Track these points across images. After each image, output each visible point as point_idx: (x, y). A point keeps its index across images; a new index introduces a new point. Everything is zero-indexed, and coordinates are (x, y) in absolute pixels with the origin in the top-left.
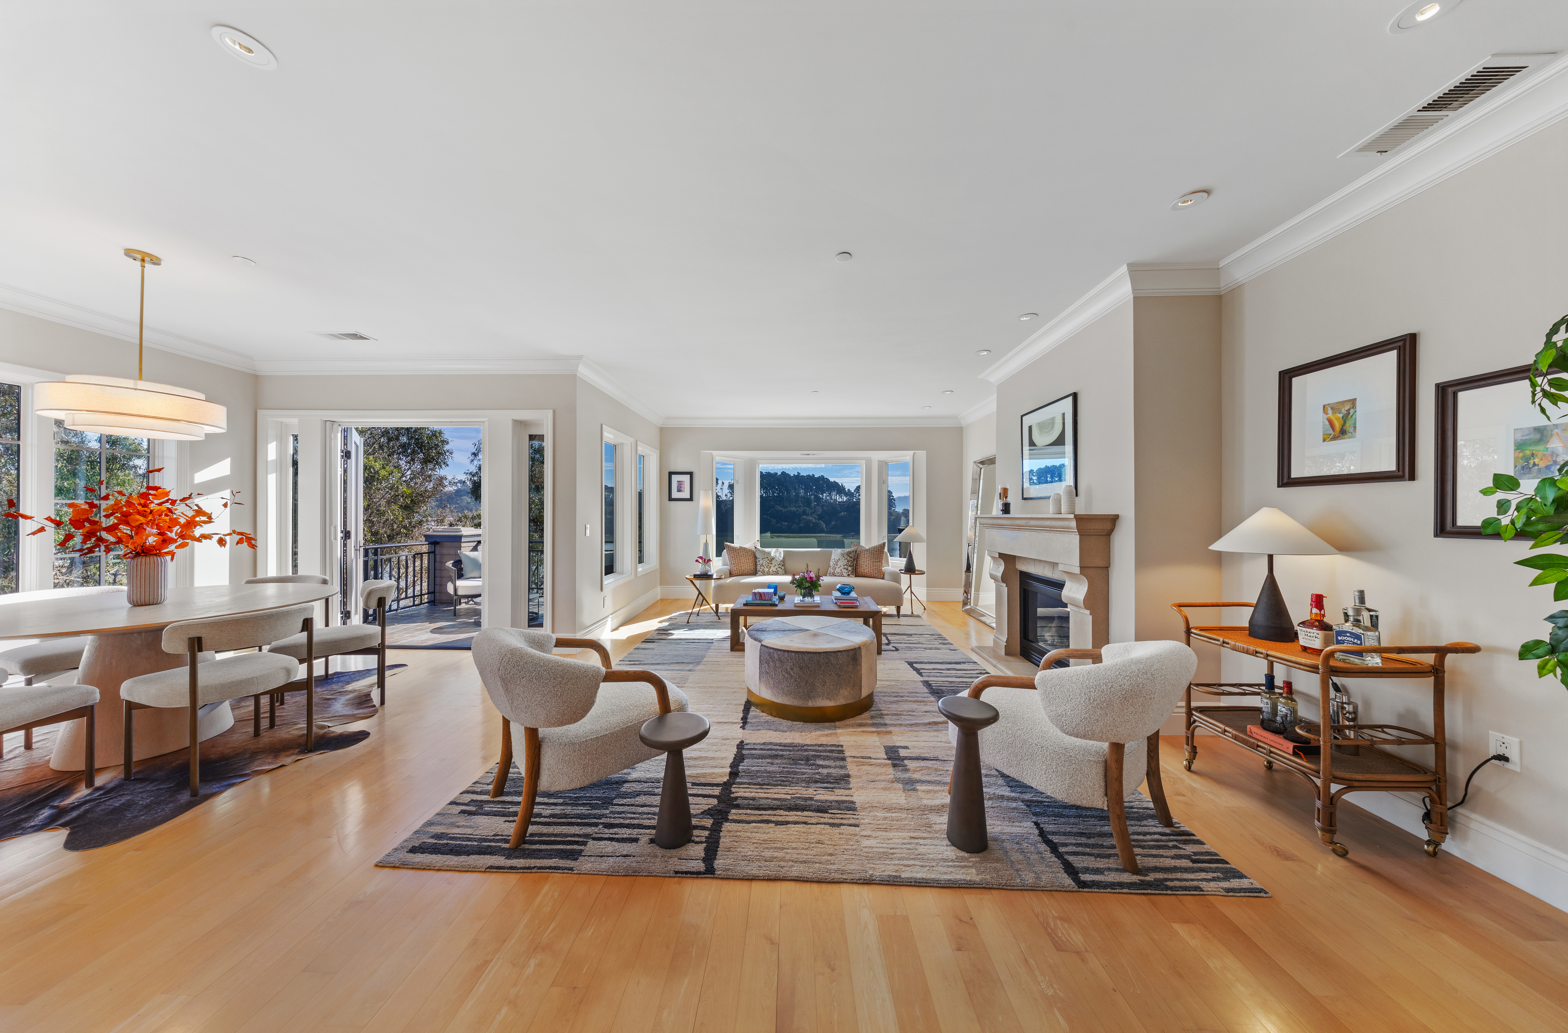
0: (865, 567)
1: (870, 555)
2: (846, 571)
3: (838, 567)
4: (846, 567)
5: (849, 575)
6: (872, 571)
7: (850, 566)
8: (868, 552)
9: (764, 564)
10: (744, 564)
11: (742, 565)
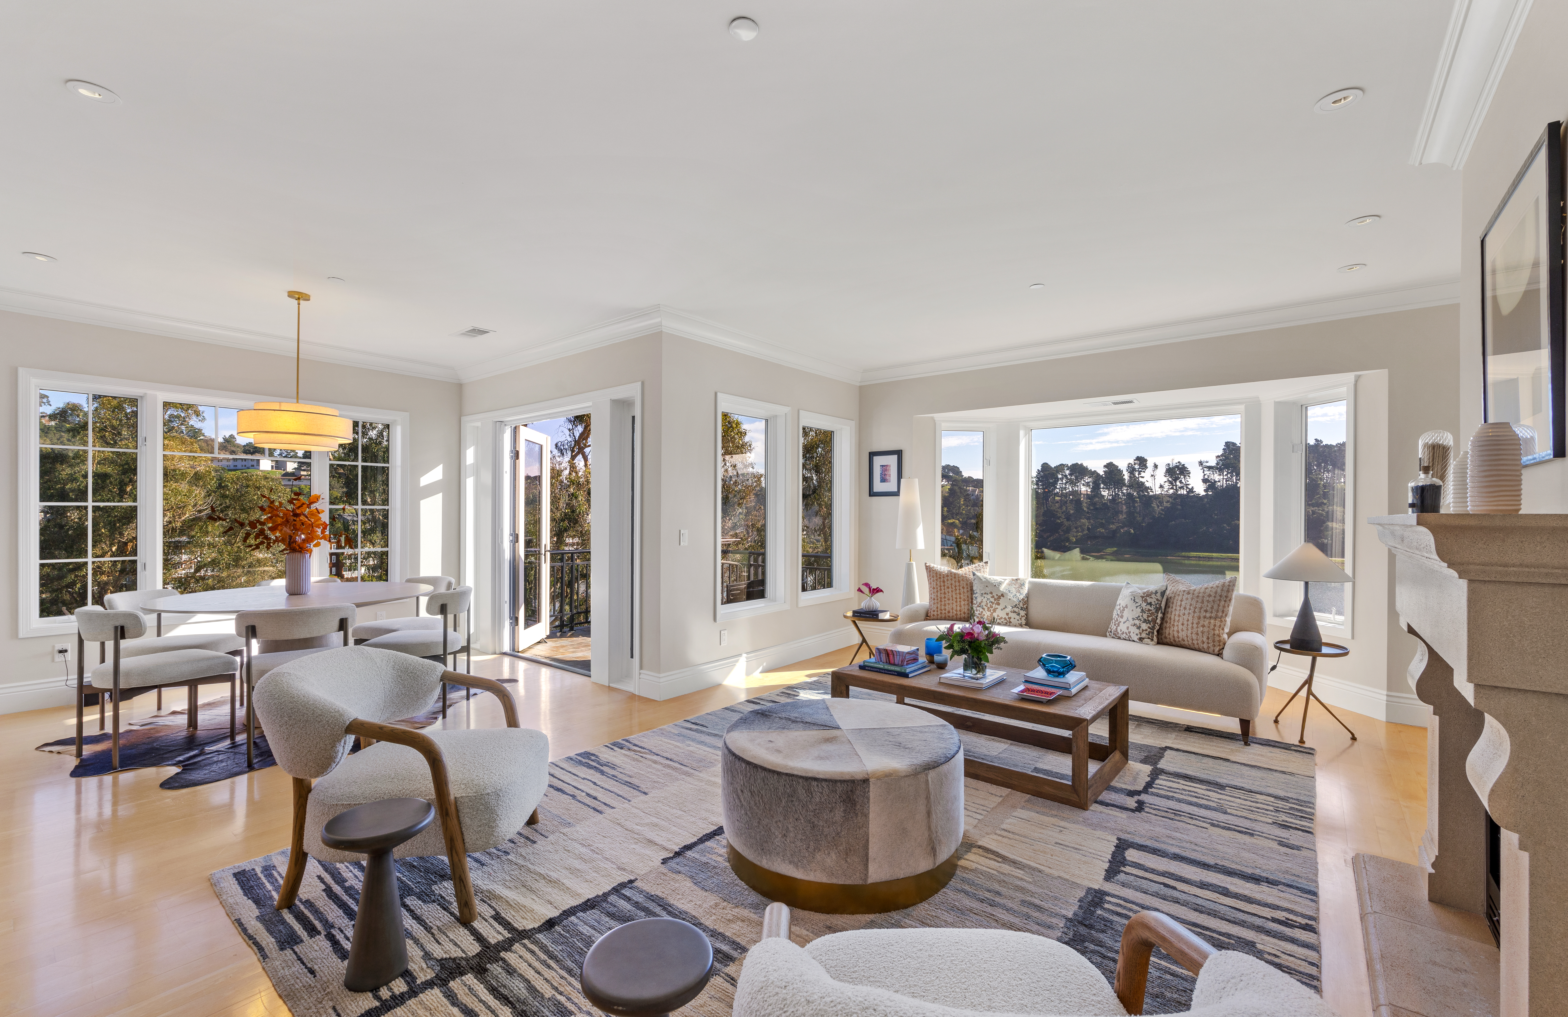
0: (1180, 627)
1: (1194, 602)
2: (1137, 631)
3: (1123, 620)
4: (1137, 622)
5: (1141, 639)
6: (1194, 637)
7: (1145, 621)
8: (1190, 596)
9: (984, 604)
10: (951, 601)
11: (947, 602)
